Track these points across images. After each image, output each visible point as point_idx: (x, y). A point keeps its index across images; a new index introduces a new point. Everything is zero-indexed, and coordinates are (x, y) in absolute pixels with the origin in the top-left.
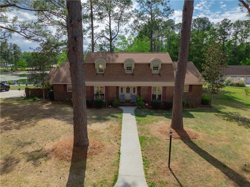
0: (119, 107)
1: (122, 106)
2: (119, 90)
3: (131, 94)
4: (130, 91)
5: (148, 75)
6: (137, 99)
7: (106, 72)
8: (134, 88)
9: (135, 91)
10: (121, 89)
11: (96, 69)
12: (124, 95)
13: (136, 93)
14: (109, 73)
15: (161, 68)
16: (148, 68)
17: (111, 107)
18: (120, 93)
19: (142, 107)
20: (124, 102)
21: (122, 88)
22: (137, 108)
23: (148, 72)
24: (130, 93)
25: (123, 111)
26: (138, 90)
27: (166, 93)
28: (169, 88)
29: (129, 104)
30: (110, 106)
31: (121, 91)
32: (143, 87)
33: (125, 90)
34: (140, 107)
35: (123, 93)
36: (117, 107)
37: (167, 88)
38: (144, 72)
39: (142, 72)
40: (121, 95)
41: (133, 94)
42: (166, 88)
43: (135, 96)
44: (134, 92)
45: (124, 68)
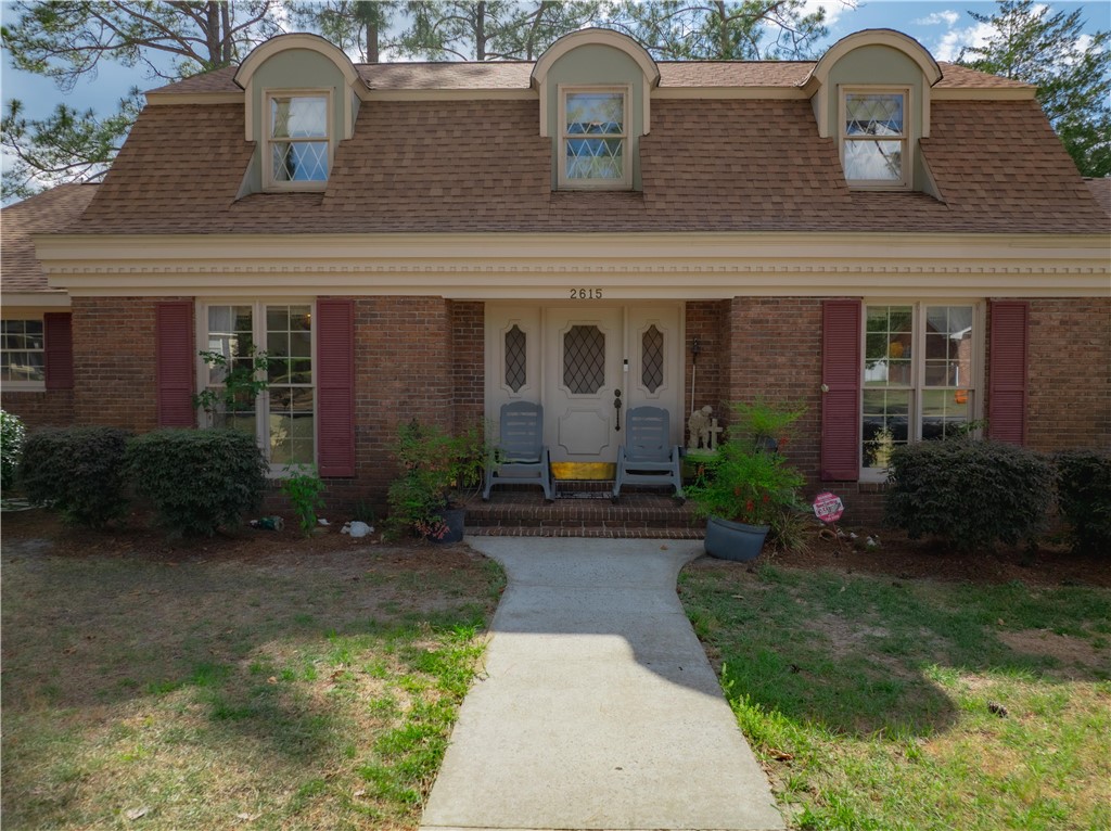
0: (468, 540)
1: (508, 524)
2: (481, 358)
3: (618, 404)
4: (601, 368)
5: (808, 192)
6: (693, 452)
7: (345, 171)
8: (646, 336)
9: (659, 367)
10: (509, 350)
11: (252, 147)
12: (538, 409)
13: (672, 392)
14: (379, 178)
15: (926, 134)
16: (794, 131)
17: (364, 541)
18: (496, 390)
19: (771, 535)
20: (541, 489)
21: (522, 336)
22: (709, 554)
23: (799, 161)
24: (605, 394)
25: (497, 596)
26: (694, 352)
27: (1031, 374)
28: (1057, 316)
29: (590, 508)
30: (359, 529)
31: (509, 368)
32: (755, 312)
33: (547, 358)
34: (754, 534)
35: (526, 393)
36: (433, 541)
37: (1034, 316)
38: (753, 169)
39: (735, 169)
40: (504, 409)
41: (637, 395)
42: (1025, 321)
43: (665, 414)
44: (652, 377)
45: (544, 132)
